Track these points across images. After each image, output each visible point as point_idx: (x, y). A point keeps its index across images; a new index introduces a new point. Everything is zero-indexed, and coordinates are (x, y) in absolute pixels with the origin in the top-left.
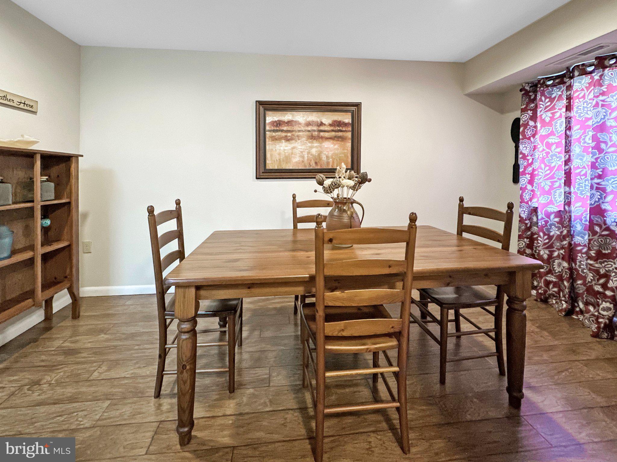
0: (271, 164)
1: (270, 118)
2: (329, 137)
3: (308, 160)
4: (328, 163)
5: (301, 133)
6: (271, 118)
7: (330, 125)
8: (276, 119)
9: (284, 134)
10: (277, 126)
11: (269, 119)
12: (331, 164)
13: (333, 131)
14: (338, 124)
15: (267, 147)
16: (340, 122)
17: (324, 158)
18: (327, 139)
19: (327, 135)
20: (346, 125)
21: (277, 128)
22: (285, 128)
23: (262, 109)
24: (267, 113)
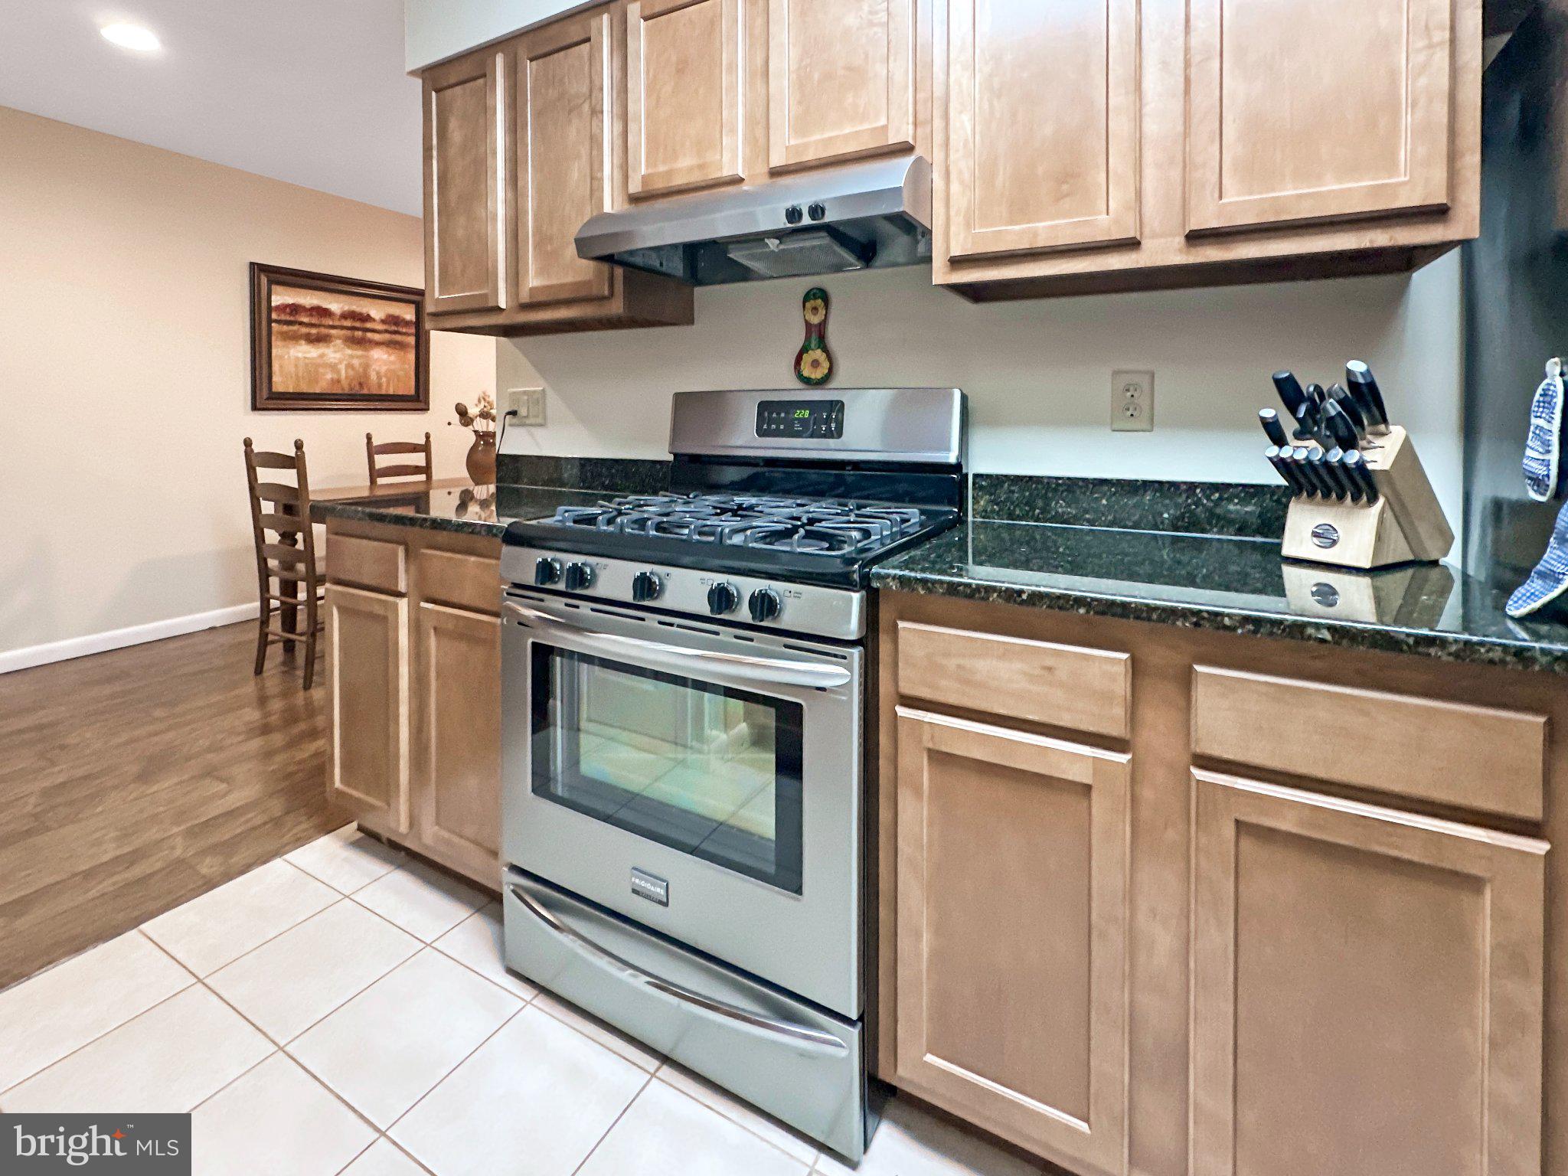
0: (280, 384)
1: (279, 298)
2: (381, 341)
3: (346, 377)
4: (380, 385)
5: (333, 332)
6: (281, 297)
7: (383, 322)
8: (290, 300)
9: (304, 330)
10: (291, 314)
11: (276, 300)
12: (384, 387)
13: (386, 331)
14: (394, 320)
15: (274, 351)
16: (397, 317)
17: (373, 377)
18: (378, 344)
19: (377, 337)
20: (407, 323)
21: (292, 318)
22: (306, 320)
23: (264, 280)
24: (274, 287)
